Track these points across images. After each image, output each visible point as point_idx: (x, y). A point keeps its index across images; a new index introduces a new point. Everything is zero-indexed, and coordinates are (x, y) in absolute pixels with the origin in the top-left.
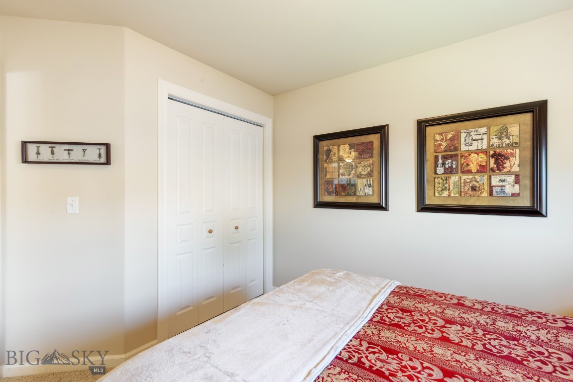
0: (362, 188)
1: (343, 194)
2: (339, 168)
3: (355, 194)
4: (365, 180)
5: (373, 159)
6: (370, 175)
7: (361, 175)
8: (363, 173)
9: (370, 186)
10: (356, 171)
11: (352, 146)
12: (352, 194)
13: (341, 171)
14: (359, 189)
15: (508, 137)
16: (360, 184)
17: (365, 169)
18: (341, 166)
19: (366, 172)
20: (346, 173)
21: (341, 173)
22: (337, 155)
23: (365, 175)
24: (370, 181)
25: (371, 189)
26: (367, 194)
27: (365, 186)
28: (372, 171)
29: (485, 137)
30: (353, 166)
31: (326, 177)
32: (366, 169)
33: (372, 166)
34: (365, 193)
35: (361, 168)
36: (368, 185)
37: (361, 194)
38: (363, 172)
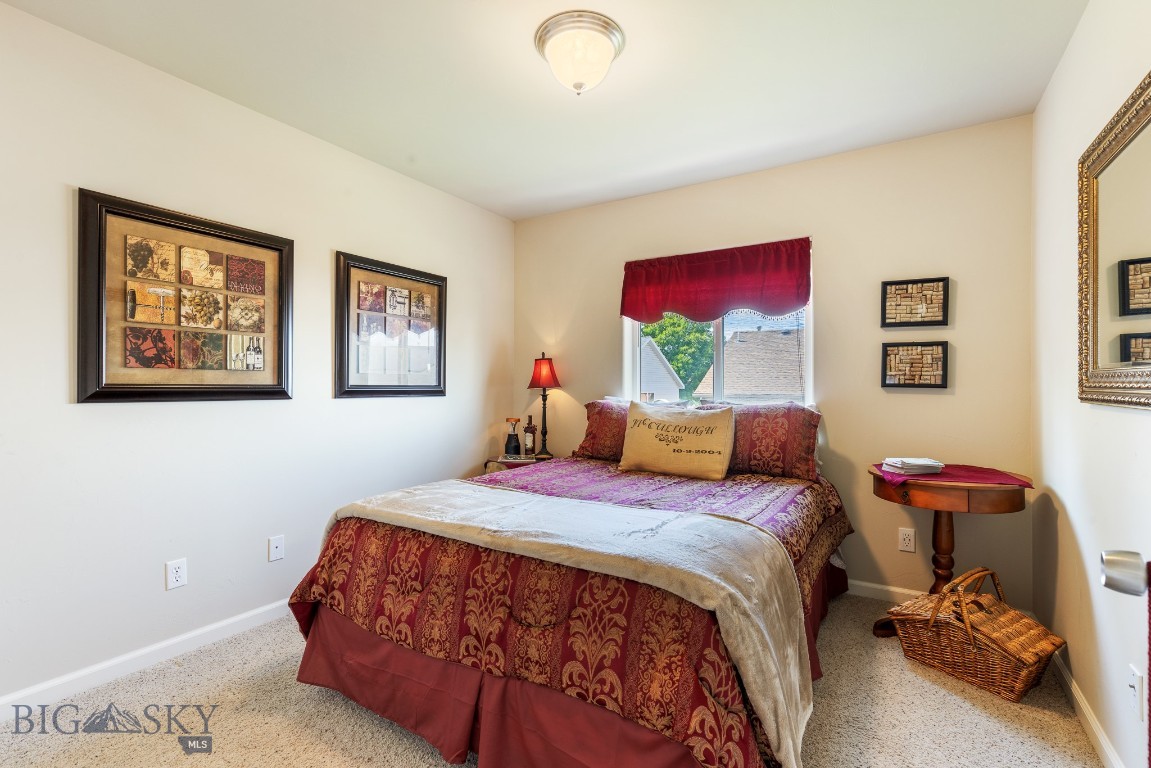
0: (241, 355)
1: (190, 365)
2: (180, 300)
3: (223, 365)
4: (246, 338)
5: (264, 297)
6: (259, 328)
7: (238, 325)
8: (243, 322)
9: (258, 350)
10: (226, 316)
11: (215, 259)
12: (215, 366)
13: (185, 309)
14: (234, 356)
15: (423, 308)
16: (237, 344)
17: (246, 314)
18: (185, 297)
19: (251, 321)
20: (198, 315)
21: (183, 313)
22: (172, 268)
23: (247, 327)
24: (258, 340)
25: (261, 356)
26: (251, 367)
27: (248, 349)
28: (261, 321)
29: (407, 301)
30: (218, 303)
31: (133, 316)
32: (250, 315)
33: (262, 310)
34: (248, 366)
35: (238, 311)
36: (255, 349)
37: (239, 365)
38: (243, 320)
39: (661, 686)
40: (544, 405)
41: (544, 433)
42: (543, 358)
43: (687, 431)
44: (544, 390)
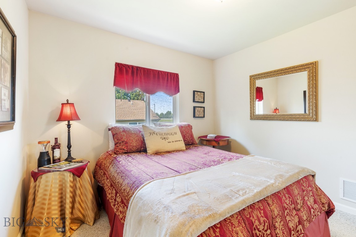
39: (324, 199)
40: (69, 130)
41: (69, 147)
42: (68, 103)
43: (169, 134)
44: (69, 122)
